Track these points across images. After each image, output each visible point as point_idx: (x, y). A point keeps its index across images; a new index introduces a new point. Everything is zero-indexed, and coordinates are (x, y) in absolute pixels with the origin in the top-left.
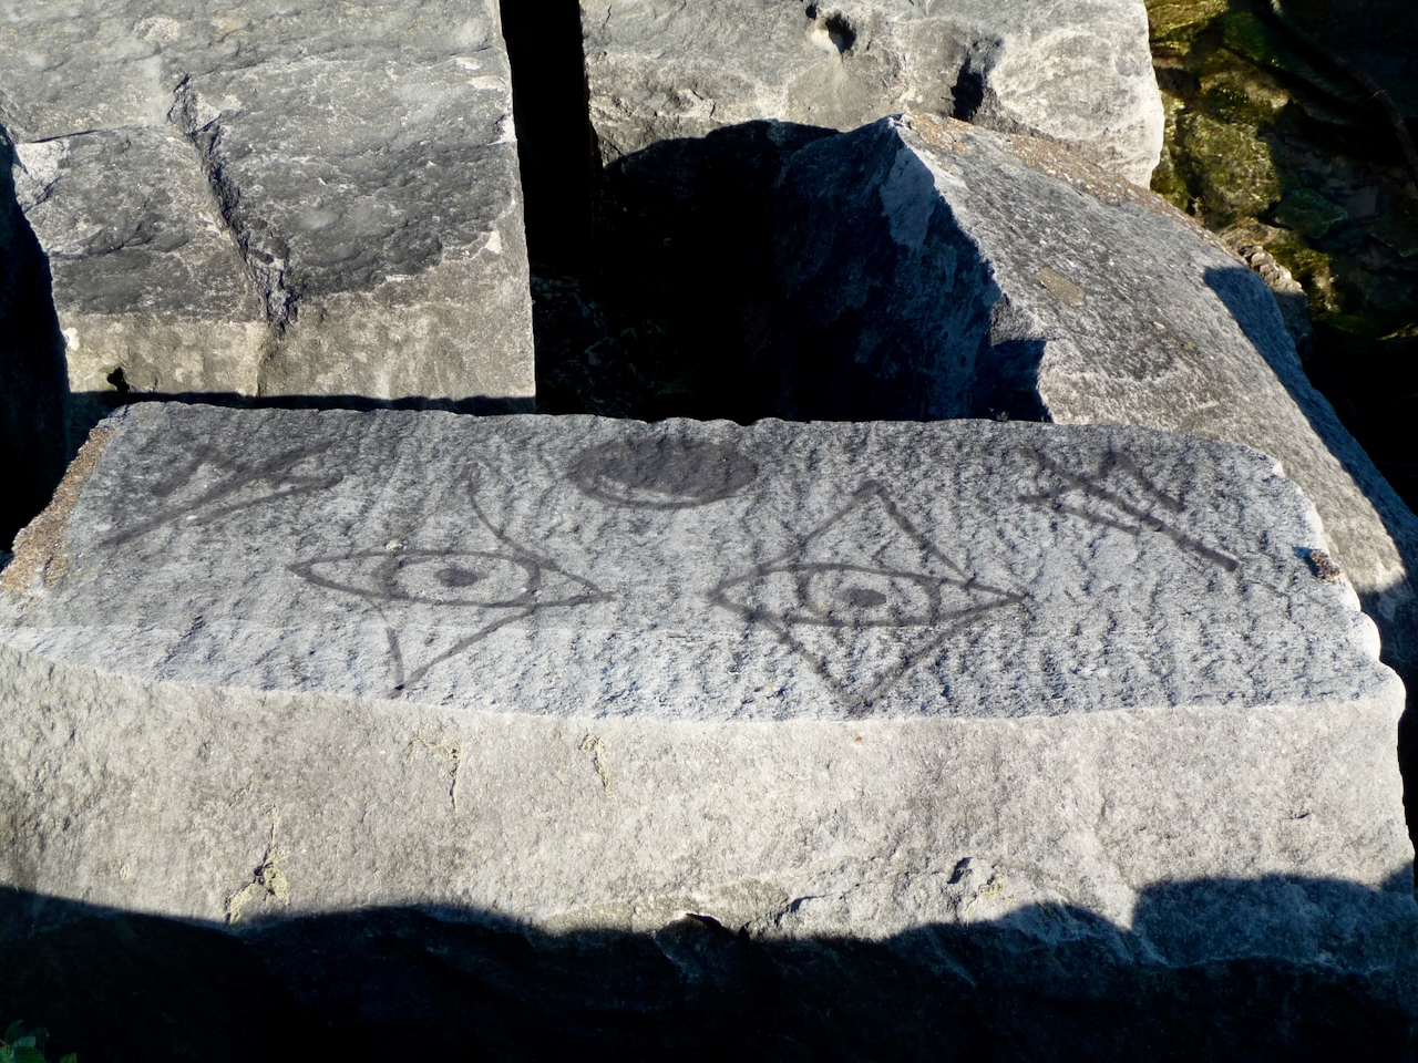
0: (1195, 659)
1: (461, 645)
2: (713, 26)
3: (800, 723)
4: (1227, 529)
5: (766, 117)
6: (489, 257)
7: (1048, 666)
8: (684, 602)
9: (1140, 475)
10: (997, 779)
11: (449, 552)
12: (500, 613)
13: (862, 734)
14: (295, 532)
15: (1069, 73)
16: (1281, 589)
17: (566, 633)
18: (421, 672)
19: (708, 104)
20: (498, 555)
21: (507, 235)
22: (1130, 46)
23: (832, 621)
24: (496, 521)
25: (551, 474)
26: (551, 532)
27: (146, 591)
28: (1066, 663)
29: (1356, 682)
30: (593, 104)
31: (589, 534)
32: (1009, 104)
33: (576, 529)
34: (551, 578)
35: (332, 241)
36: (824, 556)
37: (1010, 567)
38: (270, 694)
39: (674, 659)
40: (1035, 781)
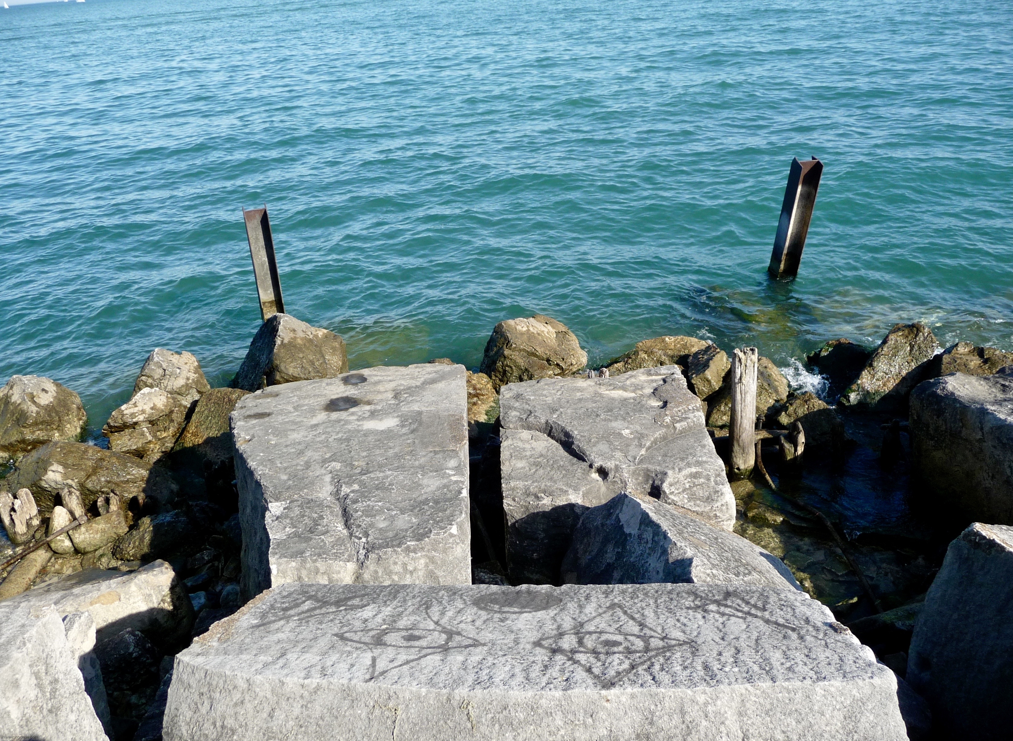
0: (782, 664)
1: (407, 662)
2: (552, 473)
3: (576, 691)
4: (788, 617)
5: (573, 501)
6: (452, 535)
7: (706, 667)
8: (521, 646)
9: (743, 599)
10: (684, 722)
11: (410, 629)
12: (429, 651)
13: (609, 698)
14: (341, 623)
15: (695, 485)
16: (820, 637)
17: (460, 658)
18: (383, 673)
19: (550, 498)
20: (434, 630)
21: (460, 527)
22: (719, 475)
23: (595, 652)
24: (435, 619)
25: (465, 603)
26: (461, 622)
27: (264, 643)
28: (716, 666)
29: (870, 672)
30: (505, 501)
31: (478, 623)
32: (672, 497)
33: (473, 621)
34: (457, 638)
35: (386, 531)
36: (592, 629)
37: (684, 632)
38: (306, 681)
39: (513, 667)
40: (704, 723)
